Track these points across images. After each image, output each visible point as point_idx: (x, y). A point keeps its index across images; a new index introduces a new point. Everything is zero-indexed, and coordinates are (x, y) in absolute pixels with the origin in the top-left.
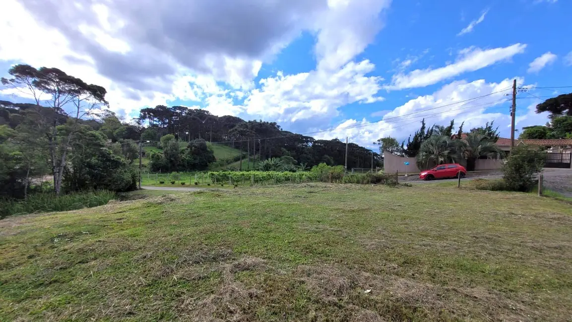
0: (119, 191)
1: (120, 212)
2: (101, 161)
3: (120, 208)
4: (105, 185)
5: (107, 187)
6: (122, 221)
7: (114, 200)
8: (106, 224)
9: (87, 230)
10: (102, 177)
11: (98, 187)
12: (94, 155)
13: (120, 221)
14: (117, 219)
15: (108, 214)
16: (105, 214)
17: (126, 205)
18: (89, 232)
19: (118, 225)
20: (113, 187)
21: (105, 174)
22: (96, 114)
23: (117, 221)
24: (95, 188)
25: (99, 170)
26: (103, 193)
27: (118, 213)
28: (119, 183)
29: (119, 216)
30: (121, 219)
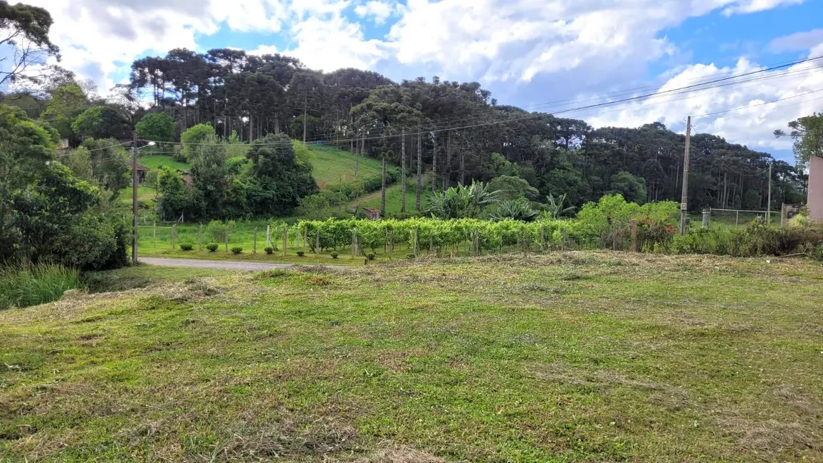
0: (87, 267)
1: (88, 321)
2: (46, 193)
3: (90, 310)
4: (55, 252)
5: (60, 256)
6: (94, 342)
7: (75, 291)
8: (58, 349)
9: (15, 361)
10: (50, 233)
11: (40, 257)
12: (31, 180)
13: (90, 341)
14: (83, 338)
15: (61, 325)
16: (55, 323)
17: (100, 302)
18: (20, 364)
19: (83, 352)
20: (74, 259)
21: (56, 226)
22: (31, 79)
23: (82, 342)
24: (35, 260)
25: (42, 217)
26: (52, 273)
27: (83, 321)
28: (87, 247)
29: (87, 329)
30: (89, 337)
